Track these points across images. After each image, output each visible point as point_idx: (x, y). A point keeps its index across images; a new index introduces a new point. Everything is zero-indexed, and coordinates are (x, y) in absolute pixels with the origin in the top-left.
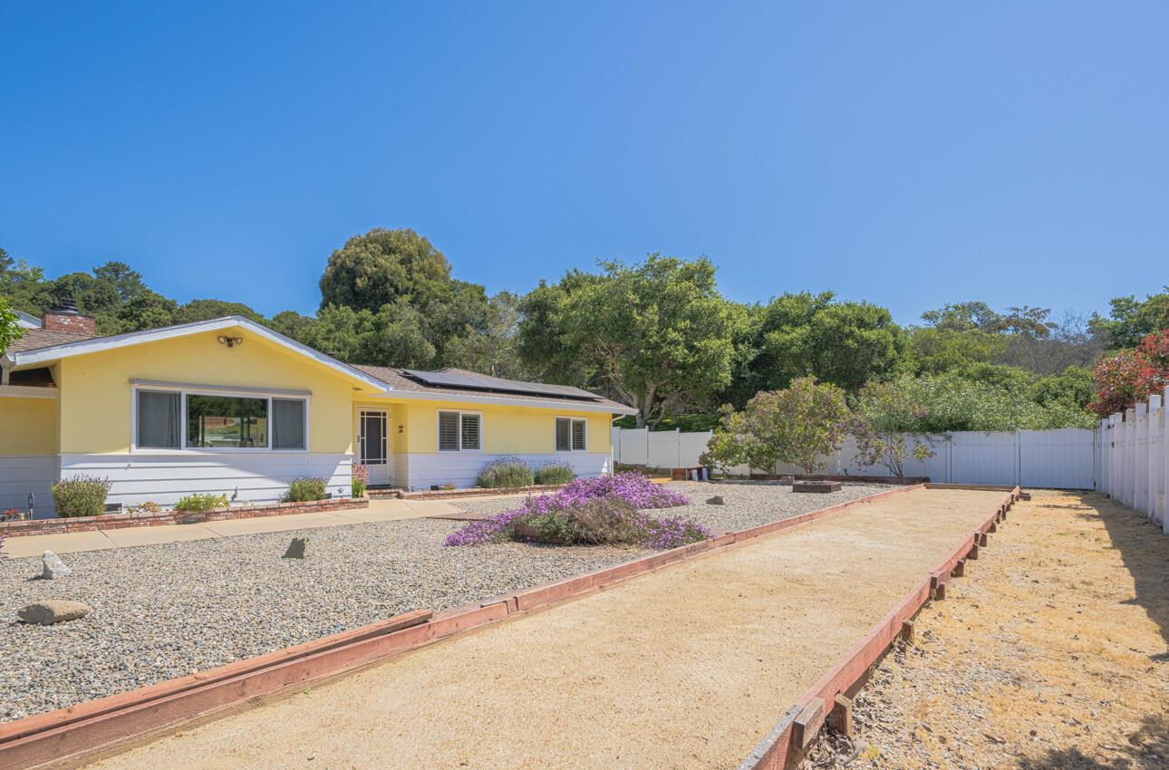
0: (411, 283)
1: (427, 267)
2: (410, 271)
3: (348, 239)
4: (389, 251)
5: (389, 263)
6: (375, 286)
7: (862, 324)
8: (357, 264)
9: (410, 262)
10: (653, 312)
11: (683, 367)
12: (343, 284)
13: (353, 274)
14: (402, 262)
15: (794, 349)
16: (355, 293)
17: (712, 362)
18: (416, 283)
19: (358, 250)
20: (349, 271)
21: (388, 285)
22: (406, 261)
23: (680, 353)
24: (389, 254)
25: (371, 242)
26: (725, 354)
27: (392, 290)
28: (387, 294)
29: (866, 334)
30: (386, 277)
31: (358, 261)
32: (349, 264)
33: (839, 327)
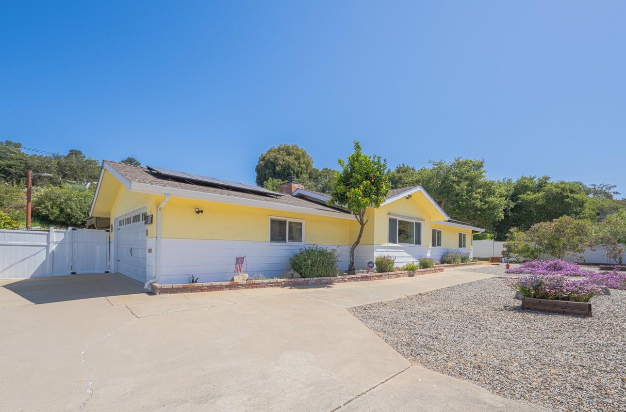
0: (300, 169)
1: (306, 162)
2: (299, 163)
3: (269, 149)
4: (289, 154)
5: (290, 159)
6: (284, 170)
7: (572, 192)
8: (275, 160)
9: (299, 159)
10: (464, 185)
11: (481, 210)
12: (269, 169)
13: (274, 165)
14: (296, 159)
15: (538, 203)
16: (274, 173)
17: (494, 208)
18: (302, 169)
19: (275, 154)
20: (272, 163)
21: (290, 169)
22: (298, 159)
23: (478, 204)
24: (289, 155)
25: (281, 150)
26: (501, 204)
27: (293, 172)
28: (290, 173)
29: (576, 196)
30: (289, 166)
31: (276, 159)
32: (272, 160)
33: (561, 193)
